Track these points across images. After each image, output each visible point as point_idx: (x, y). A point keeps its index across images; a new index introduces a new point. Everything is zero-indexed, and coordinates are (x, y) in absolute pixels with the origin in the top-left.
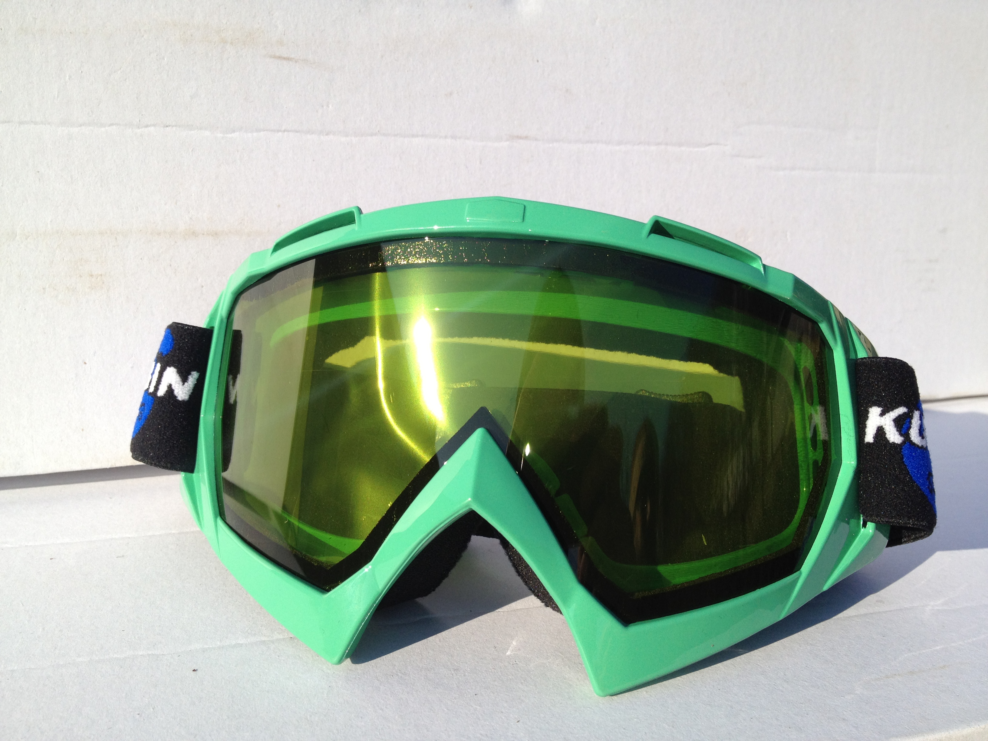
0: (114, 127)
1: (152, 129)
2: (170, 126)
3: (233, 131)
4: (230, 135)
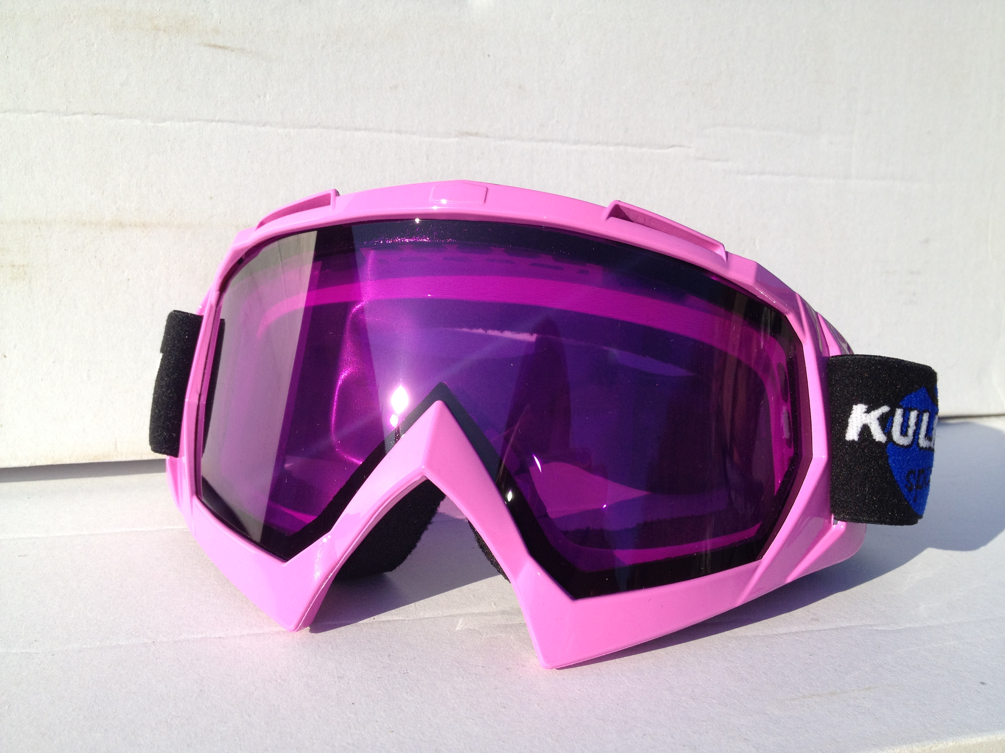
0: (40, 114)
1: (79, 117)
2: (98, 114)
3: (165, 120)
4: (161, 125)
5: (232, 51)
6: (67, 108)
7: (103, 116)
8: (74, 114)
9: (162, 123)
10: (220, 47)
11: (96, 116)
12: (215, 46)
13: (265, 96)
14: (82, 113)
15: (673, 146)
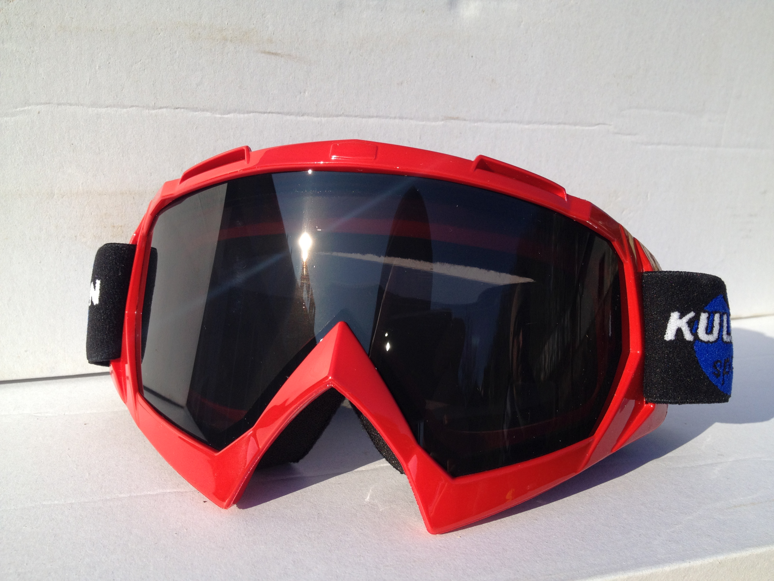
0: (134, 108)
1: (164, 110)
2: (179, 108)
3: (229, 113)
4: (226, 116)
5: (282, 57)
6: (155, 103)
7: (182, 110)
8: (161, 108)
9: (227, 114)
10: (273, 54)
11: (177, 110)
12: (269, 53)
13: (305, 93)
14: (166, 107)
15: (599, 124)
